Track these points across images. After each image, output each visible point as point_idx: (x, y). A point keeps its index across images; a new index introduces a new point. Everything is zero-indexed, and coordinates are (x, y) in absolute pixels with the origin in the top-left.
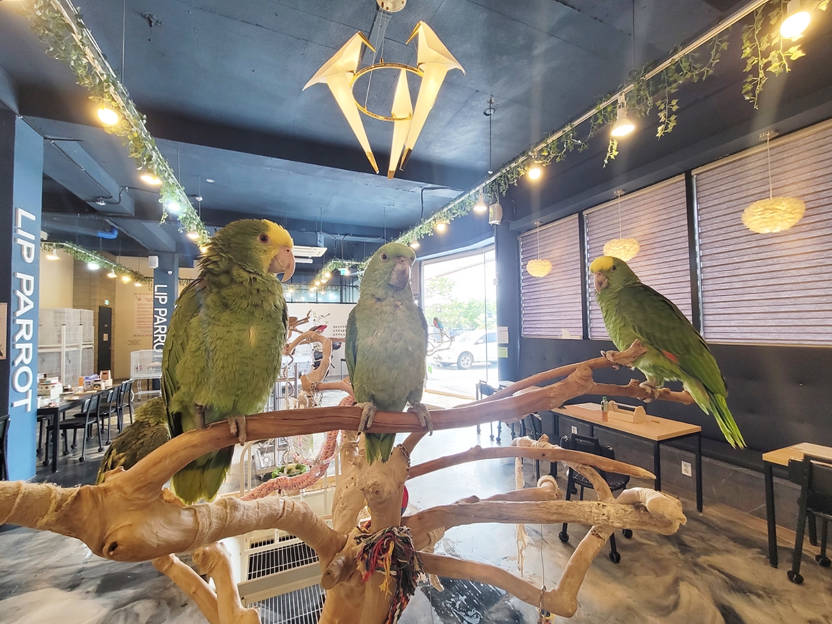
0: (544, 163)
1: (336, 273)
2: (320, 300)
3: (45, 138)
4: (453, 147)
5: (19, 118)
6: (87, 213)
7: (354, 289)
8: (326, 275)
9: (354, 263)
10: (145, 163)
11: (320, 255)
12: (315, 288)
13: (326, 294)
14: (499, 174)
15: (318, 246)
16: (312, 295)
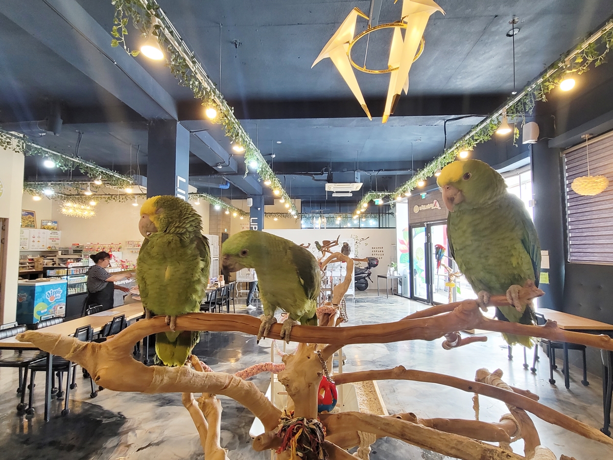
0: (579, 71)
1: (371, 203)
2: (362, 225)
3: (190, 132)
4: (475, 76)
5: (178, 123)
6: (214, 174)
7: (390, 215)
8: (364, 205)
9: (387, 194)
10: (234, 138)
11: (358, 189)
12: (357, 216)
13: (366, 220)
14: (523, 93)
15: (356, 183)
16: (356, 222)
